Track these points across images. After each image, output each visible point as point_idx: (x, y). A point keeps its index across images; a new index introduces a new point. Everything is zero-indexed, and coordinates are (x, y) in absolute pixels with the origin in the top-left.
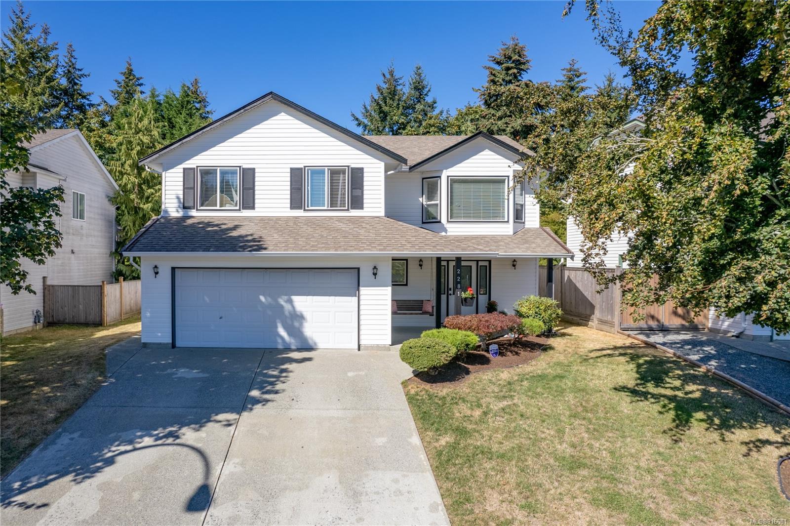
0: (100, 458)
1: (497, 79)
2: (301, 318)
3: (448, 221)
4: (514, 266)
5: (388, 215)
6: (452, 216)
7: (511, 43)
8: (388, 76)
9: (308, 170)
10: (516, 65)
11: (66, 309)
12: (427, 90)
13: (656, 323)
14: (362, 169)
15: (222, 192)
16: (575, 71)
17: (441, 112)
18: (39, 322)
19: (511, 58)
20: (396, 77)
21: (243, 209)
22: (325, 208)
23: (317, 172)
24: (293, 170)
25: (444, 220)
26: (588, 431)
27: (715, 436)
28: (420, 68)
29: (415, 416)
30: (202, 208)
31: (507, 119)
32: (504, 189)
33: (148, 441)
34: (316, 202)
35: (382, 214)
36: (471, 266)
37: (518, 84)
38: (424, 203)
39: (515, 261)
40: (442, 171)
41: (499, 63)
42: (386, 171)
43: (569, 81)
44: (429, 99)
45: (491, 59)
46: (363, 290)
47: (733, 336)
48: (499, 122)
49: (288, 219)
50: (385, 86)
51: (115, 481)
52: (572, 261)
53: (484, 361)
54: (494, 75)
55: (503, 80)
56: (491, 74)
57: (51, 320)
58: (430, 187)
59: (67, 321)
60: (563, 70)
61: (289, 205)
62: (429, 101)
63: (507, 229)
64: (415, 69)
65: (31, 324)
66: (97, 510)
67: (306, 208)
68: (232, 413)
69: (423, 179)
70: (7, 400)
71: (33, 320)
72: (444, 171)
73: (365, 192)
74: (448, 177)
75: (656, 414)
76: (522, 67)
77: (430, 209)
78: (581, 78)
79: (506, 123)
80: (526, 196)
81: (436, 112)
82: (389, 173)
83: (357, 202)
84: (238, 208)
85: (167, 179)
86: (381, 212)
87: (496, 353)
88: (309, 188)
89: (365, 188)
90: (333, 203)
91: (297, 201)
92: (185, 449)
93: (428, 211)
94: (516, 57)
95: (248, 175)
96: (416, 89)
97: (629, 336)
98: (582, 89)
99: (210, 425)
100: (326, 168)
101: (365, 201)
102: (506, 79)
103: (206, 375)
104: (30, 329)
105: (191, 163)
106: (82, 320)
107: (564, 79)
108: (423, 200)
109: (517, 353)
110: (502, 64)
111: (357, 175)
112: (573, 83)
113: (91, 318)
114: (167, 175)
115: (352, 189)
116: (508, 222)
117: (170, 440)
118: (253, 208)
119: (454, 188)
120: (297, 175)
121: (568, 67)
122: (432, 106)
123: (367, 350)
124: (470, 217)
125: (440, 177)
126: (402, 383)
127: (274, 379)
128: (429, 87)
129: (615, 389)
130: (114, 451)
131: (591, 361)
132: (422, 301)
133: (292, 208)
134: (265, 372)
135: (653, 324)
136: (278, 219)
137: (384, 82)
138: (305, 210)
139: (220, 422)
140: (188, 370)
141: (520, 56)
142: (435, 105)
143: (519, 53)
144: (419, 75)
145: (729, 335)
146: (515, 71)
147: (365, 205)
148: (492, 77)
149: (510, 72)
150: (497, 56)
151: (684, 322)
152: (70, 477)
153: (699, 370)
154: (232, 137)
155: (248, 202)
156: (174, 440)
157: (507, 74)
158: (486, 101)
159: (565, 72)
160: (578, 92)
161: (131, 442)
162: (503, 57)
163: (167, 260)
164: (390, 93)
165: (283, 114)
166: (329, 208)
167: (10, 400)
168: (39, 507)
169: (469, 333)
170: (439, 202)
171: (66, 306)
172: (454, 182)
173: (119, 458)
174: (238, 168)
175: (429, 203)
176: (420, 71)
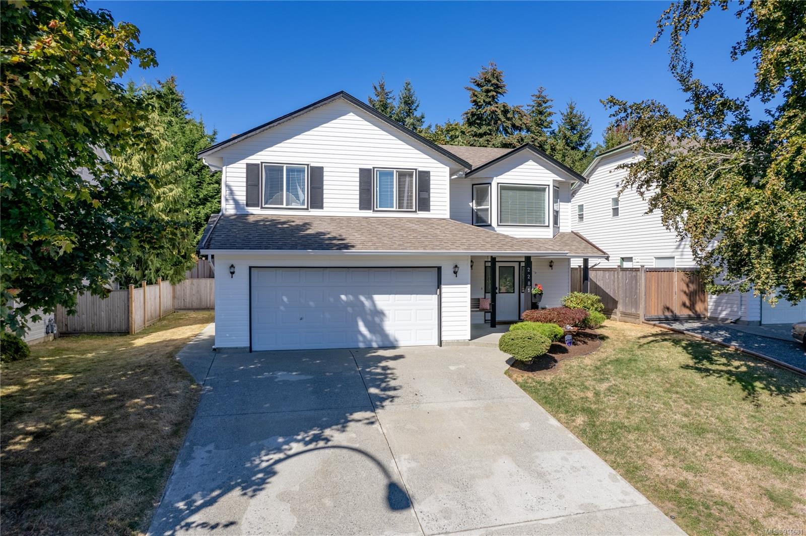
0: (256, 469)
1: (479, 100)
2: (381, 314)
3: (498, 225)
4: (551, 266)
5: (452, 217)
6: (501, 221)
7: (490, 68)
8: (379, 89)
9: (377, 171)
10: (494, 88)
11: (84, 316)
12: (416, 105)
13: (671, 314)
14: (428, 173)
15: (288, 190)
16: (543, 97)
17: (430, 127)
18: (52, 332)
19: (491, 81)
20: (386, 91)
21: (311, 208)
22: (394, 209)
23: (386, 174)
24: (362, 171)
25: (494, 224)
26: (686, 402)
27: (780, 399)
28: (409, 84)
29: (538, 401)
30: (266, 206)
31: (488, 137)
32: (544, 197)
33: (296, 447)
34: (386, 202)
35: (448, 216)
36: (514, 267)
37: (496, 105)
38: (474, 208)
39: (552, 262)
40: (493, 178)
41: (479, 85)
42: (450, 177)
43: (538, 106)
44: (417, 114)
45: (473, 81)
46: (445, 288)
47: (731, 322)
48: (481, 139)
49: (359, 219)
50: (376, 99)
51: (292, 490)
52: (607, 261)
53: (564, 351)
54: (476, 96)
55: (484, 101)
56: (474, 94)
57: (64, 330)
58: (480, 192)
59: (85, 330)
60: (533, 96)
61: (358, 206)
62: (418, 116)
63: (547, 233)
64: (405, 85)
65: (43, 335)
66: (296, 521)
67: (375, 209)
68: (366, 411)
69: (473, 185)
70: (101, 416)
71: (44, 330)
72: (495, 178)
73: (431, 195)
74: (498, 183)
75: (727, 386)
76: (500, 90)
77: (479, 213)
78: (548, 104)
79: (488, 140)
80: (561, 203)
81: (424, 126)
82: (453, 177)
83: (424, 205)
84: (305, 207)
85: (228, 174)
86: (447, 215)
87: (570, 343)
88: (378, 189)
89: (431, 191)
90: (400, 205)
91: (366, 202)
92: (345, 451)
93: (477, 215)
94: (494, 81)
95: (317, 174)
96: (406, 103)
97: (654, 325)
98: (550, 114)
99: (351, 424)
100: (395, 170)
101: (431, 203)
102: (486, 100)
103: (310, 377)
104: (42, 341)
105: (255, 159)
106: (104, 328)
107: (533, 104)
108: (473, 205)
109: (585, 343)
110: (482, 86)
111: (424, 178)
112: (541, 109)
113: (116, 326)
114: (228, 170)
115: (420, 191)
116: (548, 226)
117: (321, 444)
118: (321, 207)
119: (503, 195)
120: (366, 176)
121: (537, 94)
122: (420, 120)
123: (449, 345)
124: (516, 222)
125: (490, 184)
126: (505, 373)
127: (383, 377)
128: (417, 102)
129: (682, 367)
130: (268, 461)
131: (645, 346)
132: (479, 299)
133: (361, 208)
134: (368, 370)
135: (668, 314)
136: (349, 219)
137: (376, 95)
138: (374, 211)
139: (360, 421)
140: (285, 373)
141: (498, 80)
142: (423, 120)
143: (497, 77)
144: (409, 90)
145: (729, 321)
146: (495, 94)
147: (431, 208)
148: (475, 98)
149: (490, 94)
150: (478, 79)
151: (691, 313)
152: (237, 492)
153: (729, 349)
154: (299, 134)
155: (316, 201)
156: (326, 443)
157: (487, 96)
158: (469, 119)
159: (534, 98)
160: (545, 116)
161: (279, 450)
162: (483, 80)
163: (245, 259)
164: (382, 105)
165: (351, 114)
166: (398, 210)
167: (104, 415)
168: (226, 526)
169: (555, 325)
170: (489, 207)
171: (83, 314)
172: (503, 188)
173: (278, 467)
174: (306, 166)
175: (479, 208)
176: (409, 86)
